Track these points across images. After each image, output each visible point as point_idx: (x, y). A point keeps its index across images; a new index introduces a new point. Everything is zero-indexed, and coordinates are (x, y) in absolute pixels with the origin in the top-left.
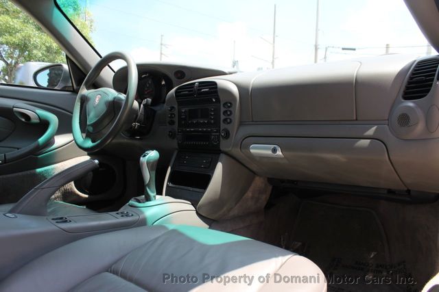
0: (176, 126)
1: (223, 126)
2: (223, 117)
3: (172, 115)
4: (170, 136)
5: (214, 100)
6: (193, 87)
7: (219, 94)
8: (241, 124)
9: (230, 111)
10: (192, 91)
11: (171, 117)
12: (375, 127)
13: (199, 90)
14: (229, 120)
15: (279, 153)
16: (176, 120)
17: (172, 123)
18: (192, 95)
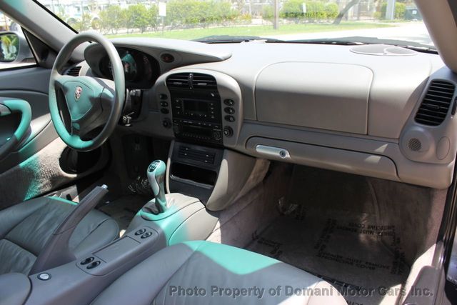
0: (170, 115)
1: (225, 123)
2: (224, 114)
3: (165, 104)
4: (165, 126)
5: (213, 95)
6: (187, 78)
7: (219, 90)
8: (245, 121)
9: (232, 109)
10: (186, 82)
11: (164, 105)
12: (386, 145)
13: (194, 82)
14: (231, 119)
15: (288, 155)
16: (170, 108)
17: (166, 112)
18: (188, 86)
